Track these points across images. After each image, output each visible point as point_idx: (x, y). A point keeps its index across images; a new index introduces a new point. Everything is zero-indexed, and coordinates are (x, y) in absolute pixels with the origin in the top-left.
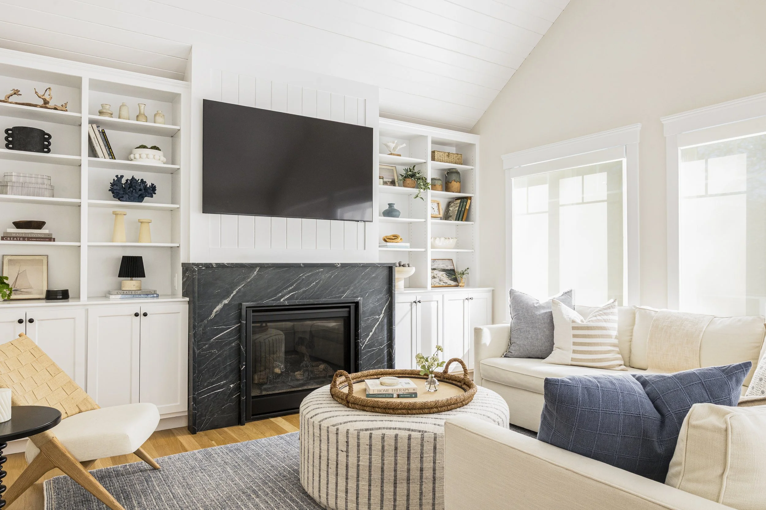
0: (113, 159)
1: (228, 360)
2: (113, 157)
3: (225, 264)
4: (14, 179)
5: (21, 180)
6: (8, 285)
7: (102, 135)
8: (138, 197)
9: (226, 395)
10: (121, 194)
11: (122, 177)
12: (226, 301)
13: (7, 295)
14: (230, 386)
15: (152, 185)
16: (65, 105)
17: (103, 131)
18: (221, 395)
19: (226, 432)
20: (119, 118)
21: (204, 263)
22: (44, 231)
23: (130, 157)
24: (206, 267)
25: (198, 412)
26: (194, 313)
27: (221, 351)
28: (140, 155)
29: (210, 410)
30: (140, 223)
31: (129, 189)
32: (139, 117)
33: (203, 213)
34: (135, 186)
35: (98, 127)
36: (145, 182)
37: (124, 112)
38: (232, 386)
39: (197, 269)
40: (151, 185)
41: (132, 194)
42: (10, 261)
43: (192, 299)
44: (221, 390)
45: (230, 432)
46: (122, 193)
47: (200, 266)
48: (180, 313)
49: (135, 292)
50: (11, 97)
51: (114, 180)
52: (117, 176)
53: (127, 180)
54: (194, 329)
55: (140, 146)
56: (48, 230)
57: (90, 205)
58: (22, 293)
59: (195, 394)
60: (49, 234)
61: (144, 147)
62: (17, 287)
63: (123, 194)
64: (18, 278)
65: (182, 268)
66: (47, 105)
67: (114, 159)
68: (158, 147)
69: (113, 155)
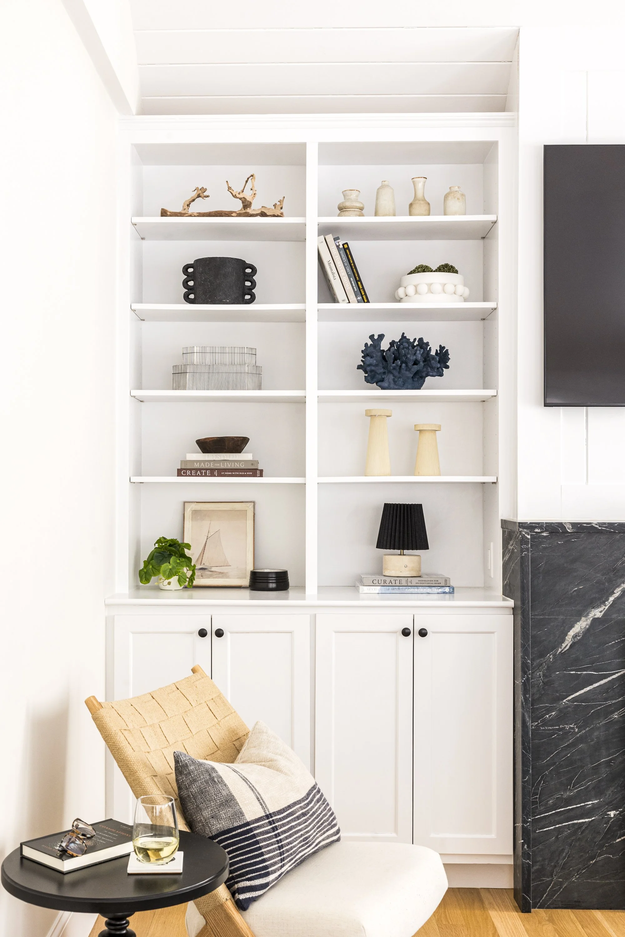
0: (364, 302)
1: (604, 752)
2: (364, 297)
3: (593, 525)
4: (196, 358)
5: (208, 359)
6: (189, 559)
7: (343, 256)
8: (412, 377)
9: (598, 833)
10: (380, 373)
11: (381, 337)
12: (597, 613)
13: (188, 580)
14: (609, 813)
15: (442, 348)
16: (279, 203)
17: (346, 246)
18: (587, 832)
19: (596, 923)
20: (376, 214)
21: (546, 523)
22: (245, 456)
23: (398, 295)
24: (551, 533)
25: (535, 862)
26: (525, 636)
27: (587, 729)
28: (416, 286)
29: (561, 862)
30: (419, 431)
31: (393, 363)
32: (414, 206)
33: (544, 406)
34: (405, 355)
35: (335, 239)
36: (427, 344)
37: (386, 202)
38: (612, 814)
39: (529, 537)
40: (438, 349)
41: (399, 372)
42: (195, 513)
43: (519, 603)
44: (587, 820)
45: (606, 925)
46: (382, 370)
47: (537, 530)
48: (496, 634)
49: (407, 581)
50: (192, 203)
51: (366, 345)
52: (372, 337)
53: (392, 344)
54: (524, 672)
55: (417, 268)
56: (251, 454)
57: (321, 400)
58: (213, 574)
59: (528, 822)
60: (253, 462)
61: (423, 269)
62: (206, 563)
63: (384, 373)
64: (207, 545)
65: (503, 531)
66: (249, 210)
67: (366, 301)
68: (452, 267)
69: (363, 294)
